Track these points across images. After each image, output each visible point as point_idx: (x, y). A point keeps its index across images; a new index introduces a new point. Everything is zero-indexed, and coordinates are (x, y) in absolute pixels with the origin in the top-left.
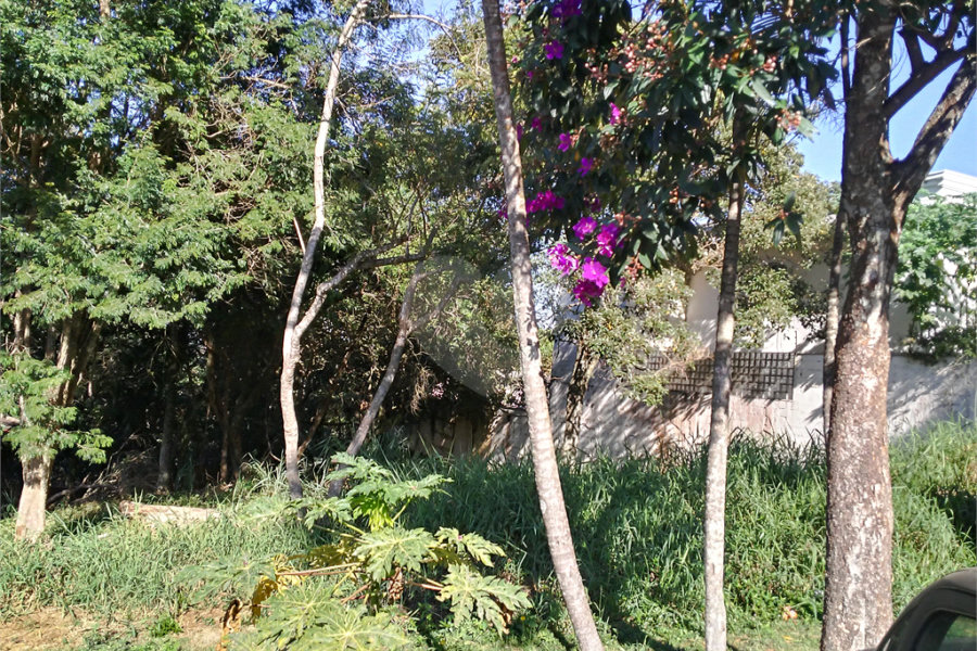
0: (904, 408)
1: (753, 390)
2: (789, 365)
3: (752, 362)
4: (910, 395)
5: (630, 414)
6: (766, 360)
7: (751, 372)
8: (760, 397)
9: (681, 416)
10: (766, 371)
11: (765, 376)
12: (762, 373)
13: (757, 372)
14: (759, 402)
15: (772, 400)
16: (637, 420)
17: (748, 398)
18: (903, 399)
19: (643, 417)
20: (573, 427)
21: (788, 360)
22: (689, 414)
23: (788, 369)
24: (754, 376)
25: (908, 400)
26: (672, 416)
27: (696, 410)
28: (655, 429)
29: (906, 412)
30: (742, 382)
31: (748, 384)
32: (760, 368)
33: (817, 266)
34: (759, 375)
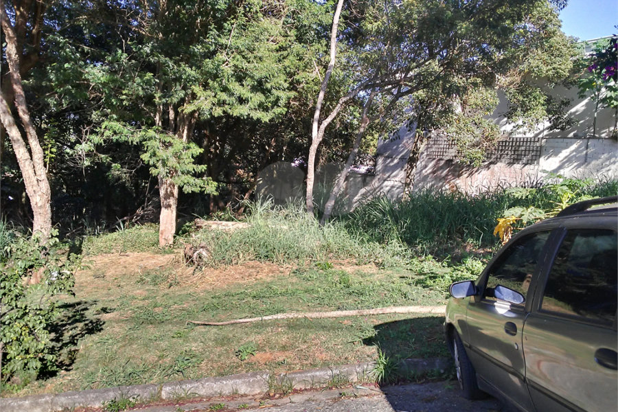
0: (608, 168)
1: (514, 159)
2: (538, 144)
3: (514, 143)
4: (612, 161)
5: (431, 175)
6: (523, 142)
7: (513, 149)
8: (518, 163)
9: (466, 175)
10: (523, 148)
11: (522, 151)
12: (520, 149)
13: (517, 149)
14: (517, 166)
15: (526, 164)
16: (436, 178)
17: (510, 164)
18: (608, 163)
19: (440, 176)
20: (411, 181)
21: (538, 142)
22: (471, 174)
23: (537, 147)
24: (515, 151)
25: (611, 164)
26: (459, 176)
27: (476, 172)
28: (448, 182)
29: (609, 170)
30: (507, 154)
31: (511, 156)
32: (519, 146)
33: (558, 87)
34: (518, 151)
